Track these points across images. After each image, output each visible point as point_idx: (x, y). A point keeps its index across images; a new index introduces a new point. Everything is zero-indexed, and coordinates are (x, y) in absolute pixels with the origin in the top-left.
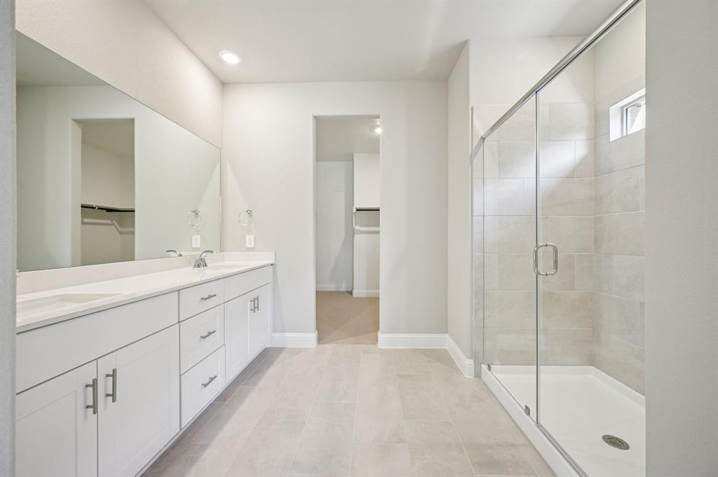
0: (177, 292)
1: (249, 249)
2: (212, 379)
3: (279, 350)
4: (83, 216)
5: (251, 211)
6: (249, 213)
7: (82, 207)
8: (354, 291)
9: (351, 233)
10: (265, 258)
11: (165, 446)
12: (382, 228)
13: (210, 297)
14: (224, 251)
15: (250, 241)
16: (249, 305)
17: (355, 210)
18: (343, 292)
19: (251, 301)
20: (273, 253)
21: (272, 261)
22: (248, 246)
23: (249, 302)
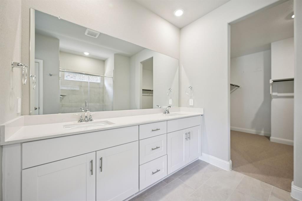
0: (138, 126)
1: (191, 106)
2: (158, 171)
3: (206, 164)
4: (143, 93)
5: (192, 87)
6: (191, 88)
7: (143, 90)
8: (271, 138)
9: (268, 98)
10: (198, 111)
11: (136, 194)
12: (295, 94)
13: (157, 130)
14: (180, 107)
15: (191, 102)
16: (184, 136)
17: (271, 82)
18: (262, 136)
19: (186, 134)
20: (203, 109)
21: (202, 113)
22: (190, 105)
23: (184, 135)
